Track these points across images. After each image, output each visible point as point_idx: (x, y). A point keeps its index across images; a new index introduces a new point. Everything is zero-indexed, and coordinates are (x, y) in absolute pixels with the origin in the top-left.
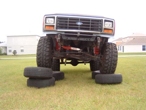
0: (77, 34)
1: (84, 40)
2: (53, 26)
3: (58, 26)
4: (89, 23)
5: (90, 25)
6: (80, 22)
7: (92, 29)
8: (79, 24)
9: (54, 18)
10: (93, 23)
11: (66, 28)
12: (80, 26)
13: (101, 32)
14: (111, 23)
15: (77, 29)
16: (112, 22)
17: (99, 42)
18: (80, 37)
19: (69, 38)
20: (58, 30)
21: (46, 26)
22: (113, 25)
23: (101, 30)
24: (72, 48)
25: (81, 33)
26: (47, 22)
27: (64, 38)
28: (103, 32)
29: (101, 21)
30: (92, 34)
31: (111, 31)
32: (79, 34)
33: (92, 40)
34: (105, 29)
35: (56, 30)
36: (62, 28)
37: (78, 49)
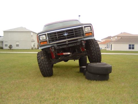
0: (66, 43)
1: (73, 45)
2: (47, 41)
3: (50, 40)
4: (73, 32)
5: (74, 33)
6: (66, 33)
7: (76, 36)
8: (66, 34)
9: (45, 34)
10: (76, 31)
11: (56, 40)
12: (67, 36)
13: (84, 37)
14: (89, 28)
15: (65, 38)
16: (90, 26)
17: (84, 44)
18: (69, 44)
19: (61, 47)
20: (51, 43)
21: (40, 42)
22: (91, 28)
23: (83, 35)
24: (64, 54)
25: (69, 41)
26: (41, 39)
27: (57, 48)
28: (85, 36)
29: (82, 28)
30: (77, 40)
31: (91, 33)
32: (67, 43)
33: (78, 44)
34: (86, 33)
35: (49, 43)
36: (53, 41)
37: (69, 53)
